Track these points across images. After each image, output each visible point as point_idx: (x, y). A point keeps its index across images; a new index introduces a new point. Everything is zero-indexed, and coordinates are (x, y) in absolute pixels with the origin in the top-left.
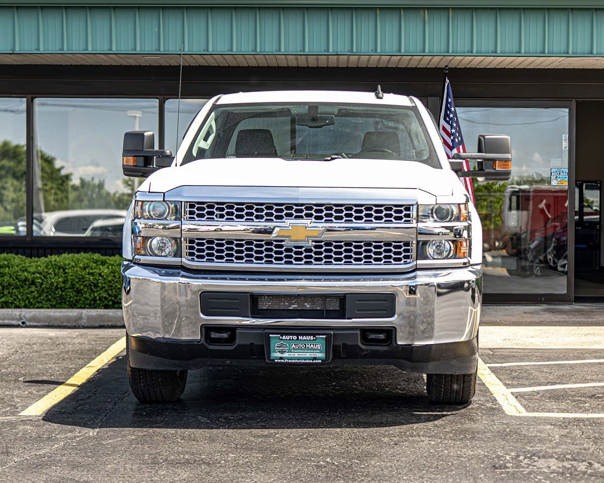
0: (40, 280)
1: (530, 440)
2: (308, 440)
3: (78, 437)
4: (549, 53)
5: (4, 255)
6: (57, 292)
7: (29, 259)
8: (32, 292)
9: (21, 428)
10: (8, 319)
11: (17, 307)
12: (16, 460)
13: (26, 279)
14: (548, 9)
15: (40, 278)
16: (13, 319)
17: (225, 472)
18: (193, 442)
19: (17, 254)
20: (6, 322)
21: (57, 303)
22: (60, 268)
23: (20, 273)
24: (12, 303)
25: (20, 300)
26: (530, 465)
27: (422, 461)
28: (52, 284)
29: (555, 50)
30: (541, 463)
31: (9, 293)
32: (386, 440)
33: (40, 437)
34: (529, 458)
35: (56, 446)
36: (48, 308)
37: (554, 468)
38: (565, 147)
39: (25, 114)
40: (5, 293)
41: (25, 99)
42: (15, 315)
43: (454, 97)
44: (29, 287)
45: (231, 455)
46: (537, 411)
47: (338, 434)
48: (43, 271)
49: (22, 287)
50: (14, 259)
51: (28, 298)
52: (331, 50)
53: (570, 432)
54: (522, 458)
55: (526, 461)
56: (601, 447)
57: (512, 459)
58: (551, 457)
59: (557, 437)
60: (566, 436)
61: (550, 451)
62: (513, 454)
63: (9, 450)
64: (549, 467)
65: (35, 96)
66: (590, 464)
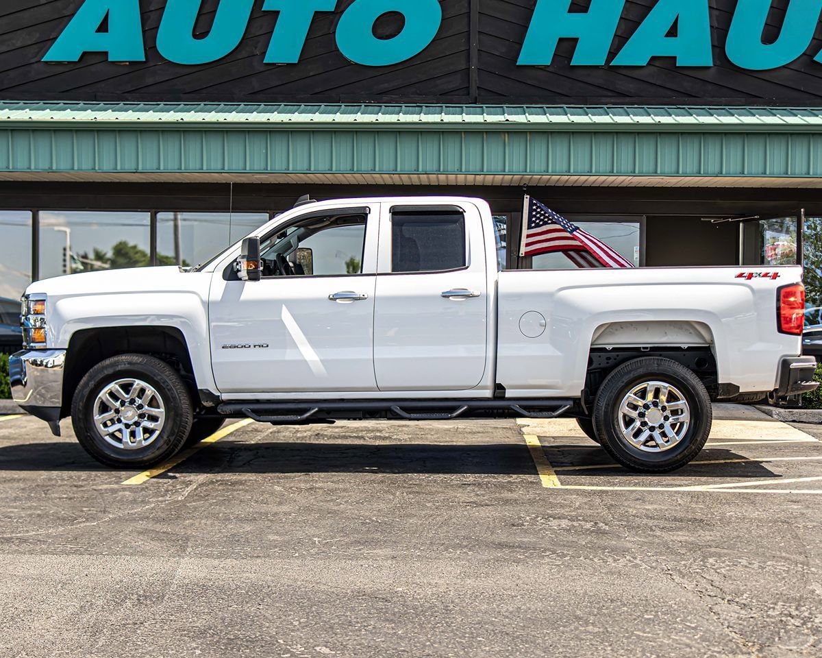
1: (553, 506)
2: (363, 504)
3: (168, 500)
4: (617, 173)
9: (120, 493)
12: (111, 516)
14: (617, 133)
17: (283, 526)
18: (265, 505)
26: (543, 523)
27: (454, 520)
29: (622, 169)
30: (554, 523)
32: (429, 505)
33: (135, 500)
34: (545, 518)
35: (147, 507)
37: (564, 526)
38: (637, 258)
39: (149, 228)
41: (149, 213)
45: (293, 514)
46: (571, 485)
47: (390, 500)
52: (420, 169)
53: (591, 500)
54: (539, 518)
55: (542, 521)
56: (612, 512)
57: (531, 519)
58: (564, 518)
59: (578, 504)
60: (586, 503)
61: (566, 514)
62: (533, 516)
63: (107, 509)
64: (559, 525)
65: (158, 210)
66: (596, 523)
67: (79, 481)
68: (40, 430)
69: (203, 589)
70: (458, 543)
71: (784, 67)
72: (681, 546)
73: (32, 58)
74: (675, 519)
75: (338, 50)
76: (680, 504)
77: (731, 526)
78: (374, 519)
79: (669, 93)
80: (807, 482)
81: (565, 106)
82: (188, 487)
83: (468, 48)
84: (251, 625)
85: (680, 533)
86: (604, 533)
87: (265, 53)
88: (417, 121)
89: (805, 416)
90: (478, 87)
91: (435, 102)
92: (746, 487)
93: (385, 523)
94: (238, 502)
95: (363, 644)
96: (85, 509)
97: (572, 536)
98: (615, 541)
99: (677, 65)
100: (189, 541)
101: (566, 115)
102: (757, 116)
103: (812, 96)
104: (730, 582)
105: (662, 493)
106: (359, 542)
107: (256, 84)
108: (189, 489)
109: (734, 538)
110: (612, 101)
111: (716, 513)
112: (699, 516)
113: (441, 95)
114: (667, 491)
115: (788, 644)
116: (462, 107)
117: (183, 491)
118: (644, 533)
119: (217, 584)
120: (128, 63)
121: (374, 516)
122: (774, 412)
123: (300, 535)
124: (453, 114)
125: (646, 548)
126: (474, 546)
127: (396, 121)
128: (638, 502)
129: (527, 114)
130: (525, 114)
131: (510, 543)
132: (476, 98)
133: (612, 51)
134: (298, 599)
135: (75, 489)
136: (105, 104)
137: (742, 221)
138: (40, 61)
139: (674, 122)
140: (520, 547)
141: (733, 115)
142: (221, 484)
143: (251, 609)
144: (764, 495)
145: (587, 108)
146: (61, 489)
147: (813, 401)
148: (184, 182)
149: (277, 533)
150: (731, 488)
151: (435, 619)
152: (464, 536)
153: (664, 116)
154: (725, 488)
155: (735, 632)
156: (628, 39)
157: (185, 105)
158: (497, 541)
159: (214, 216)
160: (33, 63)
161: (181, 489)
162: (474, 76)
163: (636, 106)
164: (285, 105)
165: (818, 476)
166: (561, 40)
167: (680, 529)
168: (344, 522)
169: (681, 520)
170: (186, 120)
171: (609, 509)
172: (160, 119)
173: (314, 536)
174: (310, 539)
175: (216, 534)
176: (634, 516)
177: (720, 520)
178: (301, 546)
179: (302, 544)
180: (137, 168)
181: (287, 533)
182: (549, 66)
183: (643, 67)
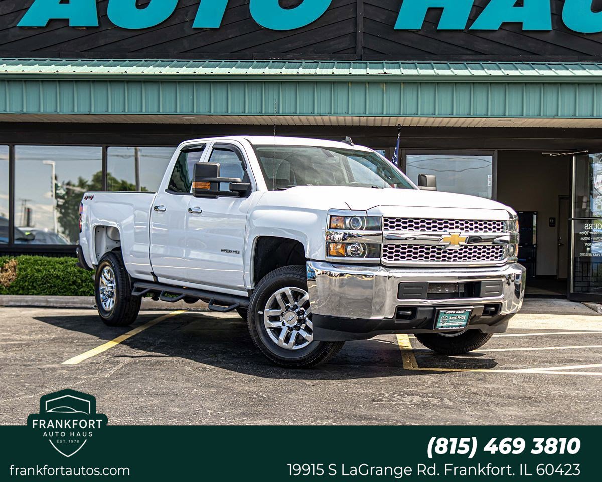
1: (409, 384)
3: (96, 377)
4: (473, 115)
9: (59, 371)
10: (85, 304)
12: (47, 390)
14: (473, 83)
16: (88, 304)
17: (185, 400)
18: (173, 382)
20: (84, 305)
24: (88, 292)
25: (93, 290)
26: (399, 399)
27: (326, 396)
29: (478, 113)
30: (407, 399)
31: (86, 285)
33: (69, 377)
34: (401, 395)
35: (78, 383)
37: (415, 401)
38: (489, 184)
39: (102, 161)
40: (83, 285)
41: (102, 147)
42: (90, 300)
43: (400, 147)
45: (195, 390)
46: (427, 367)
52: (315, 112)
53: (441, 380)
54: (396, 395)
55: (398, 397)
56: (457, 390)
57: (389, 395)
58: (417, 395)
59: (430, 383)
60: (436, 383)
61: (419, 391)
62: (392, 392)
63: (44, 384)
64: (412, 401)
65: (108, 145)
66: (442, 400)
67: (28, 361)
68: (9, 319)
70: (326, 416)
72: (511, 420)
73: (10, 24)
74: (509, 397)
75: (252, 18)
76: (514, 384)
77: (554, 403)
78: (261, 394)
79: (516, 51)
81: (432, 62)
82: (115, 366)
83: (355, 16)
85: (511, 408)
86: (448, 407)
87: (193, 19)
88: (313, 73)
90: (363, 47)
91: (329, 59)
92: (570, 370)
93: (269, 398)
94: (153, 379)
96: (26, 384)
97: (421, 410)
98: (456, 414)
99: (523, 29)
101: (433, 69)
102: (587, 70)
105: (501, 374)
106: (244, 414)
107: (186, 44)
108: (116, 368)
109: (555, 413)
110: (471, 58)
111: (543, 392)
112: (528, 394)
113: (333, 53)
114: (504, 373)
116: (350, 63)
117: (110, 370)
118: (481, 408)
120: (85, 28)
121: (261, 391)
122: (599, 308)
123: (197, 407)
124: (343, 68)
125: (481, 421)
126: (339, 418)
127: (296, 73)
128: (480, 382)
129: (402, 69)
130: (400, 68)
131: (368, 416)
132: (362, 55)
133: (471, 18)
135: (23, 367)
136: (66, 60)
137: (575, 155)
138: (15, 26)
139: (520, 74)
140: (377, 419)
141: (568, 69)
142: (142, 364)
144: (584, 376)
145: (451, 63)
146: (12, 367)
149: (178, 406)
150: (558, 371)
152: (332, 410)
153: (512, 70)
154: (552, 370)
156: (484, 8)
157: (130, 61)
158: (358, 414)
160: (10, 28)
161: (109, 368)
162: (360, 37)
163: (490, 62)
164: (209, 61)
166: (429, 9)
167: (512, 405)
168: (236, 397)
169: (514, 398)
170: (129, 72)
171: (455, 387)
172: (109, 72)
173: (208, 408)
174: (204, 411)
175: (128, 406)
176: (475, 393)
177: (546, 397)
178: (196, 417)
179: (197, 415)
180: (90, 111)
181: (186, 406)
182: (420, 30)
183: (496, 30)
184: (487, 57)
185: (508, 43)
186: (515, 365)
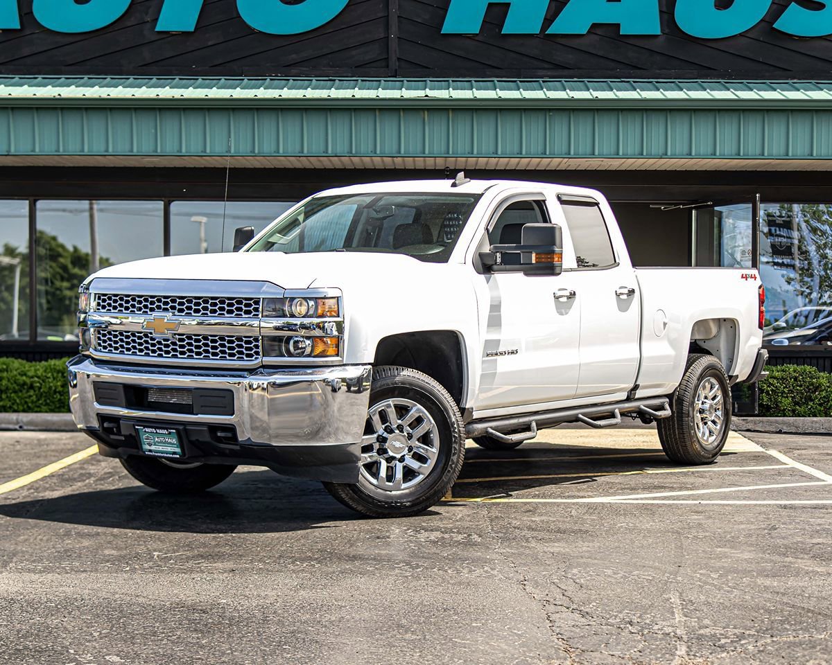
0: (38, 384)
5: (4, 359)
6: (55, 396)
7: (29, 363)
8: (30, 396)
10: (5, 423)
11: (15, 411)
13: (25, 383)
15: (39, 382)
16: (10, 423)
19: (16, 358)
20: (3, 426)
21: (56, 407)
22: (59, 372)
23: (18, 377)
24: (10, 407)
25: (18, 404)
26: (412, 536)
28: (50, 388)
30: (423, 535)
31: (7, 397)
34: (417, 531)
36: (46, 412)
37: (433, 538)
39: (27, 218)
41: (27, 202)
42: (12, 419)
44: (28, 392)
48: (42, 375)
49: (21, 391)
50: (13, 362)
51: (26, 402)
52: (330, 151)
53: (477, 513)
54: (410, 531)
55: (411, 534)
56: (494, 524)
57: (400, 532)
58: (437, 531)
59: (460, 516)
60: (469, 516)
61: (441, 526)
62: (405, 528)
64: (428, 538)
65: (37, 198)
66: (469, 535)
69: (10, 602)
70: (310, 556)
71: (741, 35)
72: (551, 557)
74: (558, 531)
75: (240, 17)
76: (571, 516)
77: (616, 537)
79: (613, 64)
80: (725, 492)
81: (495, 79)
83: (386, 15)
84: (46, 637)
85: (556, 544)
86: (475, 544)
87: (157, 19)
88: (326, 96)
89: (761, 425)
90: (398, 59)
91: (349, 75)
92: (654, 498)
95: (159, 652)
97: (437, 547)
98: (481, 552)
99: (621, 33)
100: (15, 556)
101: (496, 89)
102: (708, 90)
103: (772, 68)
104: (585, 591)
105: (558, 505)
106: (202, 556)
107: (147, 55)
109: (612, 549)
110: (549, 73)
111: (605, 525)
112: (586, 527)
113: (357, 67)
114: (564, 503)
115: (613, 649)
116: (379, 81)
118: (518, 544)
119: (27, 597)
120: (1, 31)
123: (140, 549)
124: (368, 89)
125: (511, 559)
126: (325, 559)
127: (303, 97)
128: (527, 514)
129: (451, 89)
130: (448, 89)
131: (365, 555)
132: (396, 70)
133: (548, 18)
134: (109, 612)
137: (694, 208)
139: (614, 97)
140: (375, 559)
141: (682, 90)
143: (54, 621)
144: (670, 505)
147: (771, 408)
148: (66, 166)
149: (115, 548)
150: (637, 499)
151: (248, 629)
152: (319, 550)
153: (605, 90)
154: (630, 499)
155: (563, 639)
157: (66, 78)
158: (352, 554)
159: (110, 204)
162: (394, 45)
163: (575, 79)
164: (180, 79)
165: (741, 486)
166: (490, 5)
167: (558, 540)
168: (195, 537)
169: (564, 532)
170: (64, 95)
171: (492, 521)
172: (35, 95)
173: (155, 551)
174: (150, 554)
175: (49, 549)
176: (515, 528)
177: (607, 531)
178: (136, 561)
179: (138, 559)
180: (9, 151)
181: (127, 547)
182: (477, 34)
183: (583, 35)
184: (571, 72)
185: (600, 53)
186: (581, 494)
